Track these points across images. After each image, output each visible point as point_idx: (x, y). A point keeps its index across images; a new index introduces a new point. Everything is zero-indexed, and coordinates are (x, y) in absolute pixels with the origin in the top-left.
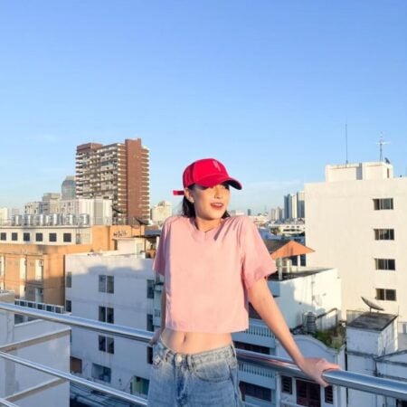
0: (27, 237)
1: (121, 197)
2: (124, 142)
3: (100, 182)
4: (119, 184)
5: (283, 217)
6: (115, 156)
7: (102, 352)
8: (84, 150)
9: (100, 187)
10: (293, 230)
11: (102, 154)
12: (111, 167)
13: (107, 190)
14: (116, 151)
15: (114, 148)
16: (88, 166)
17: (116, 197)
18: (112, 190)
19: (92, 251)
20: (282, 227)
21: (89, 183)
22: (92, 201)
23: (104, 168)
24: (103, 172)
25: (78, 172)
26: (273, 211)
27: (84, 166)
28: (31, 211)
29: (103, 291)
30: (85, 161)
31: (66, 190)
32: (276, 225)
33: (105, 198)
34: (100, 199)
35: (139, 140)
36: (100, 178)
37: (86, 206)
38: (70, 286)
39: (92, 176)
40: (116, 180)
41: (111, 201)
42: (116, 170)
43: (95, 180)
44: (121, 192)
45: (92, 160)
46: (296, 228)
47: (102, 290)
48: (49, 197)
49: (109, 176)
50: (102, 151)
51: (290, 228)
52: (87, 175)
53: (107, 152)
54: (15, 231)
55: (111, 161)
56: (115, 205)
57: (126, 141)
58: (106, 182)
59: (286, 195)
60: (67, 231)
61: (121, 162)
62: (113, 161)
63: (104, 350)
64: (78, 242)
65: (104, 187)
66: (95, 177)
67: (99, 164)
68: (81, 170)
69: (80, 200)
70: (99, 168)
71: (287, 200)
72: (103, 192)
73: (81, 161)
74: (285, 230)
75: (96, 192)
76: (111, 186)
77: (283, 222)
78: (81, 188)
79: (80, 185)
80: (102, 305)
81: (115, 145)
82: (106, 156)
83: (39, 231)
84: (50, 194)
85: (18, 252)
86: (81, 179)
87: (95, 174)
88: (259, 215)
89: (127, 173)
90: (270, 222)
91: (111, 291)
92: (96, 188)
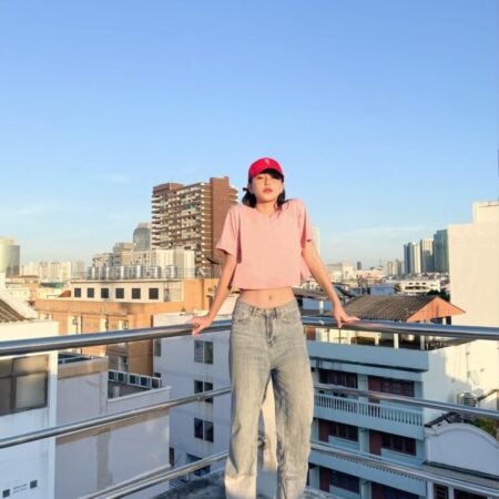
0: (105, 294)
1: (205, 247)
2: (208, 181)
3: (180, 230)
4: (203, 232)
5: (403, 271)
6: (199, 198)
7: (199, 440)
8: (161, 191)
9: (180, 235)
10: (418, 288)
11: (183, 196)
12: (193, 211)
13: (189, 239)
14: (199, 192)
15: (196, 189)
16: (167, 210)
17: (199, 247)
18: (194, 239)
19: (183, 310)
20: (404, 284)
21: (167, 230)
22: (171, 252)
23: (185, 213)
24: (184, 218)
25: (154, 218)
26: (390, 263)
27: (161, 210)
28: (100, 264)
29: (200, 361)
30: (163, 204)
31: (138, 240)
32: (395, 282)
33: (186, 248)
34: (180, 250)
35: (227, 178)
36: (180, 224)
37: (164, 257)
38: (159, 354)
39: (170, 222)
40: (199, 227)
41: (193, 252)
42: (199, 214)
43: (174, 227)
44: (205, 241)
45: (171, 204)
46: (421, 285)
47: (198, 359)
48: (120, 247)
49: (191, 222)
50: (182, 192)
51: (414, 285)
52: (166, 221)
53: (188, 193)
54: (91, 286)
55: (193, 205)
56: (198, 256)
57: (212, 180)
58: (188, 229)
59: (407, 244)
60: (153, 286)
61: (205, 205)
62: (196, 204)
63: (201, 437)
64: (167, 300)
65: (185, 235)
66: (175, 223)
67: (179, 207)
68: (158, 215)
69: (157, 251)
70: (180, 212)
71: (408, 250)
72: (184, 241)
73: (158, 205)
74: (407, 288)
75: (175, 241)
76: (193, 234)
77: (403, 278)
78: (158, 237)
79: (157, 234)
80: (199, 379)
81: (198, 185)
82: (187, 198)
83: (120, 286)
84: (122, 244)
85: (97, 311)
86: (157, 226)
87: (175, 220)
88: (372, 269)
89: (212, 218)
90: (387, 278)
91: (210, 361)
92: (175, 236)
